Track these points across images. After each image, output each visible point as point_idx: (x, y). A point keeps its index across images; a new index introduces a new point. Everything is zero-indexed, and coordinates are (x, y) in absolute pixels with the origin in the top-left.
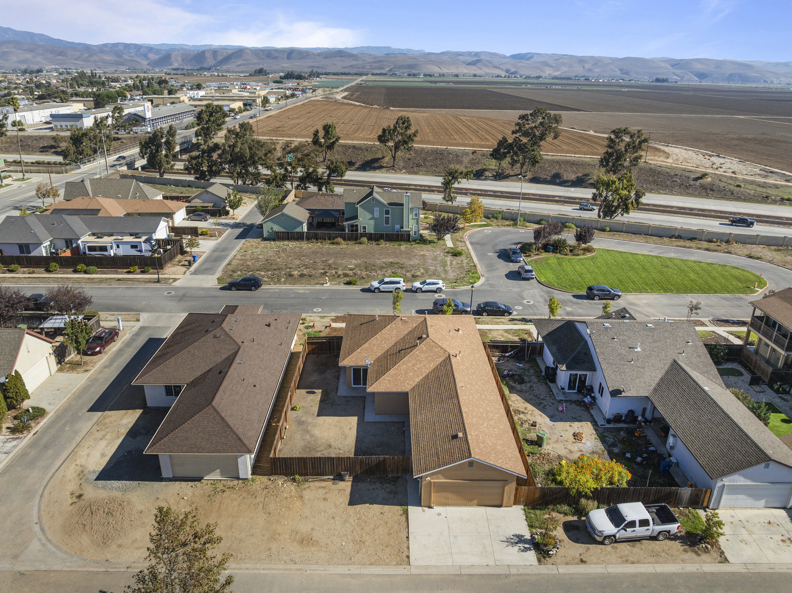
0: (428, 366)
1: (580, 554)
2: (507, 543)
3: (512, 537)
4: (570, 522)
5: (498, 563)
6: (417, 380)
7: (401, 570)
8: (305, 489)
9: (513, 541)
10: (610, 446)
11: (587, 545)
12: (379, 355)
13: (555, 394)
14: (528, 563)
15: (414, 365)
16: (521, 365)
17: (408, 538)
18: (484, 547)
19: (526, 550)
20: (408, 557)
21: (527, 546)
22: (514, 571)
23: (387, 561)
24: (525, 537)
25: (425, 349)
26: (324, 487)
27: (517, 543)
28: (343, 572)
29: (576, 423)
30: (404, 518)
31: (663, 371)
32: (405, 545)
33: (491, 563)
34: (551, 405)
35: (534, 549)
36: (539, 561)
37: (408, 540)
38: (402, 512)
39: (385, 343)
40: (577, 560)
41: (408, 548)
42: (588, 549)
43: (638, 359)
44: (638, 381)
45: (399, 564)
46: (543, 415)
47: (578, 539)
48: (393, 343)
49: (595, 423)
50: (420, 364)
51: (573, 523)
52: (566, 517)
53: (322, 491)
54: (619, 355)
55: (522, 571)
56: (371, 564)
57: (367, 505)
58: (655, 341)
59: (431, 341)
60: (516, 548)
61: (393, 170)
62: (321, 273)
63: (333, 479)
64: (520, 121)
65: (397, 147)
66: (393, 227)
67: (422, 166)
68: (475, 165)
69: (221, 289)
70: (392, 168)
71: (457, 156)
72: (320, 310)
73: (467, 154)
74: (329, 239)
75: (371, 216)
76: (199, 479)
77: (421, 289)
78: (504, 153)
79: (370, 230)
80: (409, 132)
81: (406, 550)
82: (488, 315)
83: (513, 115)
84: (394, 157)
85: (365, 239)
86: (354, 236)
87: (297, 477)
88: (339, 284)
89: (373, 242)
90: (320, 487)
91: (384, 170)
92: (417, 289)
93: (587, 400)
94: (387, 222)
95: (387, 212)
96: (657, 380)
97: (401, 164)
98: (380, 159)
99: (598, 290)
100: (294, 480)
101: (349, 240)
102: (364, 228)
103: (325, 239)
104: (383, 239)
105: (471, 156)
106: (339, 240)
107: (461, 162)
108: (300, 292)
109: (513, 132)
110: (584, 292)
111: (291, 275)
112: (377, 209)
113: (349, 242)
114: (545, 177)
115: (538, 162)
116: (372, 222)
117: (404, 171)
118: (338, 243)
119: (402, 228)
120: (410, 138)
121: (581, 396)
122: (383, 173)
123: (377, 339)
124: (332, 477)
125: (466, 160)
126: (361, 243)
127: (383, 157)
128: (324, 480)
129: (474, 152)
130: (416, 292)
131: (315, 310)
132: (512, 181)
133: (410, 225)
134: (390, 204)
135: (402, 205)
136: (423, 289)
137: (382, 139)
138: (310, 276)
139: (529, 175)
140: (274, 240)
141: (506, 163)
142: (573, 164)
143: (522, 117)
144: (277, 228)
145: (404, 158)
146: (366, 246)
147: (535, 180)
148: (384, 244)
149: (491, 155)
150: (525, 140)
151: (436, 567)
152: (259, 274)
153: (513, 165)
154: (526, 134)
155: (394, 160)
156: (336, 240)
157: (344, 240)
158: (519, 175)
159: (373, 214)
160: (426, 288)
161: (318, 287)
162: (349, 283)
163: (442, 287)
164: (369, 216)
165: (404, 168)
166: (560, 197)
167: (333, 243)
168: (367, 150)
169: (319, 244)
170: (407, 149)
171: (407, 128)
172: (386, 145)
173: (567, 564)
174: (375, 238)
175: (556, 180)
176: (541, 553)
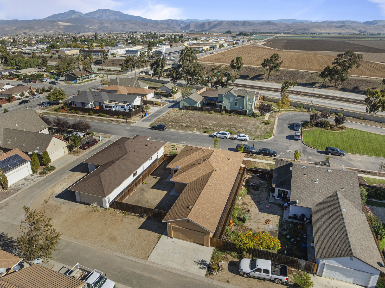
0: (202, 173)
1: (229, 278)
2: (196, 263)
3: (200, 261)
4: (234, 261)
5: (186, 270)
6: (194, 179)
7: (142, 261)
8: (126, 217)
9: (199, 262)
10: (282, 230)
11: (235, 275)
12: (185, 165)
13: (270, 199)
14: (200, 275)
15: (195, 172)
16: (262, 182)
17: (154, 248)
18: (184, 262)
19: (203, 268)
20: (148, 256)
21: (205, 267)
22: (191, 276)
23: (139, 256)
24: (207, 263)
25: (204, 165)
26: (134, 219)
27: (201, 264)
28: (119, 255)
29: (272, 215)
30: (158, 239)
31: (327, 196)
32: (151, 251)
33: (183, 270)
34: (265, 204)
35: (207, 269)
36: (206, 275)
37: (153, 249)
38: (158, 237)
39: (191, 160)
40: (226, 280)
41: (151, 253)
42: (234, 276)
43: (314, 188)
44: (309, 199)
45: (143, 258)
46: (257, 208)
47: (232, 271)
48: (194, 160)
49: (282, 217)
50: (199, 172)
51: (235, 263)
52: (234, 259)
53: (132, 220)
54: (304, 183)
55: (195, 277)
56: (131, 255)
57: (146, 230)
58: (329, 180)
59: (208, 162)
60: (199, 266)
61: (268, 80)
62: (196, 126)
63: (139, 216)
64: (338, 58)
65: (271, 69)
66: (239, 108)
67: (283, 79)
68: (311, 80)
69: (149, 129)
70: (268, 79)
71: (303, 75)
72: (185, 142)
73: (308, 74)
74: (208, 111)
75: (229, 101)
76: (89, 204)
77: (237, 138)
78: (327, 74)
79: (228, 108)
80: (277, 62)
81: (150, 253)
82: (263, 155)
83: (335, 54)
84: (269, 74)
85: (224, 112)
86: (220, 111)
87: (125, 212)
88: (200, 132)
89: (228, 114)
90: (132, 218)
91: (263, 80)
92: (235, 138)
93: (285, 204)
94: (236, 105)
95: (237, 100)
96: (321, 200)
97: (273, 78)
98: (262, 75)
99: (331, 150)
100: (124, 213)
101: (217, 112)
102: (225, 107)
103: (206, 111)
104: (233, 113)
105: (310, 75)
106: (212, 111)
107: (303, 78)
108: (181, 133)
109: (333, 64)
110: (324, 150)
111: (182, 126)
112: (231, 99)
113: (216, 113)
114: (349, 88)
115: (345, 80)
116: (229, 104)
117: (273, 81)
118: (211, 113)
119: (243, 108)
120: (278, 65)
121: (283, 202)
122: (262, 82)
123: (188, 158)
124: (139, 215)
125: (307, 77)
126: (222, 114)
127: (264, 74)
128: (136, 216)
129: (312, 73)
130: (234, 139)
131: (182, 142)
132: (329, 89)
133: (247, 108)
134: (238, 96)
135: (244, 97)
136: (238, 139)
137: (263, 65)
138: (190, 127)
139: (340, 87)
140: (184, 109)
141: (327, 80)
142: (367, 82)
143: (339, 55)
144: (186, 104)
145: (275, 75)
146: (225, 116)
147: (343, 90)
148: (233, 116)
149: (320, 75)
150: (339, 68)
151: (157, 264)
152: (168, 124)
153: (331, 81)
154: (340, 64)
155: (269, 76)
156: (210, 112)
157: (215, 112)
158: (334, 86)
159: (229, 100)
160: (239, 138)
161: (191, 132)
162: (205, 132)
163: (247, 139)
164: (228, 101)
165: (274, 79)
166: (352, 99)
167: (209, 113)
168: (257, 70)
169: (203, 113)
170: (276, 70)
171: (277, 59)
172: (265, 68)
173: (219, 281)
174: (229, 112)
175: (356, 90)
176: (209, 272)
